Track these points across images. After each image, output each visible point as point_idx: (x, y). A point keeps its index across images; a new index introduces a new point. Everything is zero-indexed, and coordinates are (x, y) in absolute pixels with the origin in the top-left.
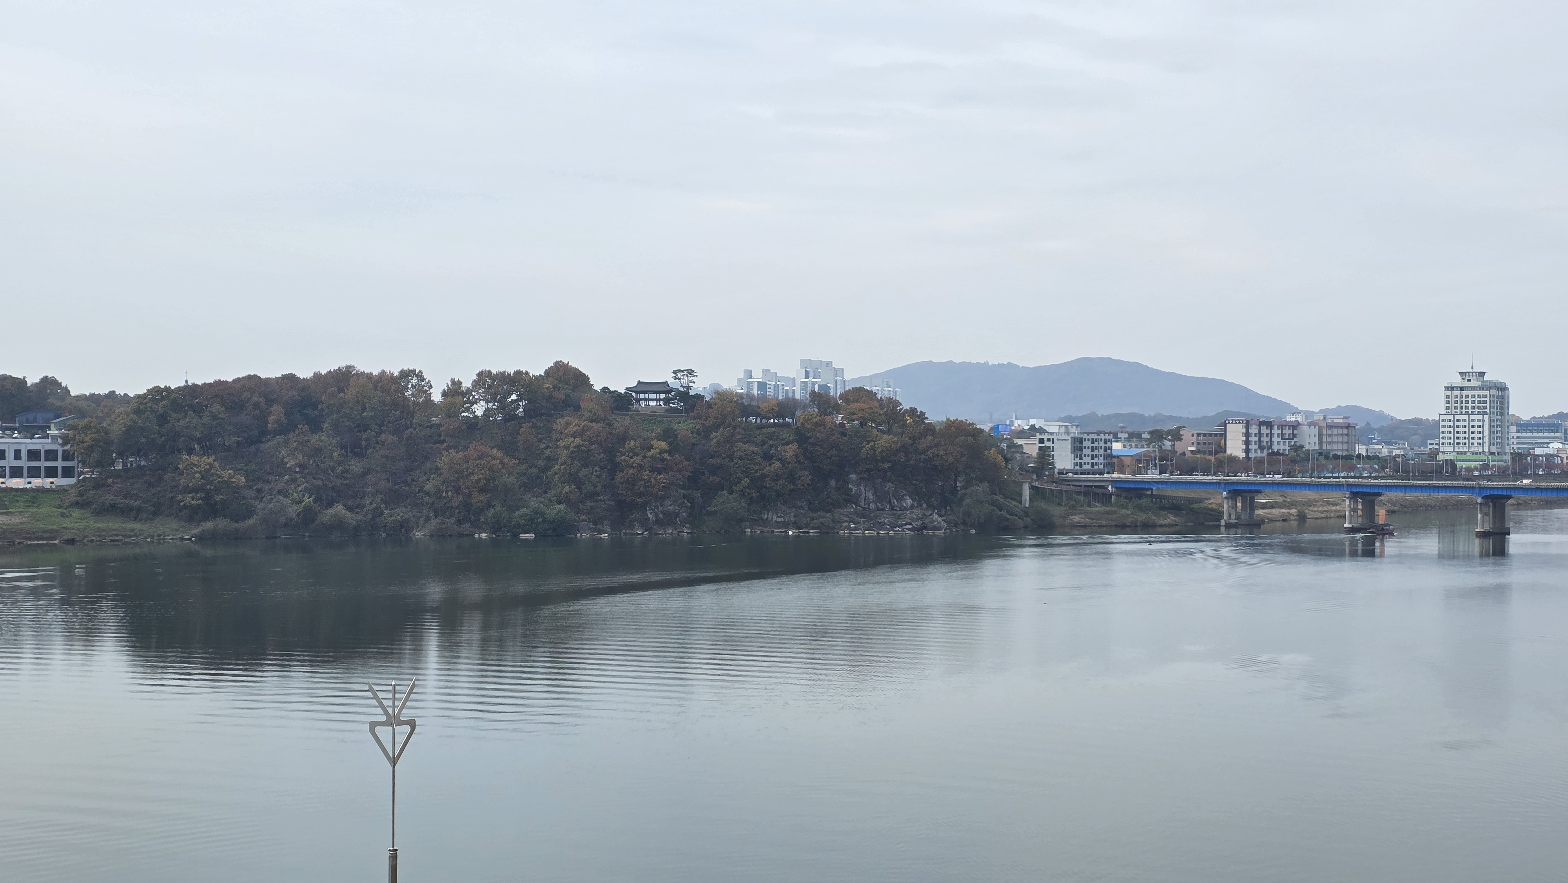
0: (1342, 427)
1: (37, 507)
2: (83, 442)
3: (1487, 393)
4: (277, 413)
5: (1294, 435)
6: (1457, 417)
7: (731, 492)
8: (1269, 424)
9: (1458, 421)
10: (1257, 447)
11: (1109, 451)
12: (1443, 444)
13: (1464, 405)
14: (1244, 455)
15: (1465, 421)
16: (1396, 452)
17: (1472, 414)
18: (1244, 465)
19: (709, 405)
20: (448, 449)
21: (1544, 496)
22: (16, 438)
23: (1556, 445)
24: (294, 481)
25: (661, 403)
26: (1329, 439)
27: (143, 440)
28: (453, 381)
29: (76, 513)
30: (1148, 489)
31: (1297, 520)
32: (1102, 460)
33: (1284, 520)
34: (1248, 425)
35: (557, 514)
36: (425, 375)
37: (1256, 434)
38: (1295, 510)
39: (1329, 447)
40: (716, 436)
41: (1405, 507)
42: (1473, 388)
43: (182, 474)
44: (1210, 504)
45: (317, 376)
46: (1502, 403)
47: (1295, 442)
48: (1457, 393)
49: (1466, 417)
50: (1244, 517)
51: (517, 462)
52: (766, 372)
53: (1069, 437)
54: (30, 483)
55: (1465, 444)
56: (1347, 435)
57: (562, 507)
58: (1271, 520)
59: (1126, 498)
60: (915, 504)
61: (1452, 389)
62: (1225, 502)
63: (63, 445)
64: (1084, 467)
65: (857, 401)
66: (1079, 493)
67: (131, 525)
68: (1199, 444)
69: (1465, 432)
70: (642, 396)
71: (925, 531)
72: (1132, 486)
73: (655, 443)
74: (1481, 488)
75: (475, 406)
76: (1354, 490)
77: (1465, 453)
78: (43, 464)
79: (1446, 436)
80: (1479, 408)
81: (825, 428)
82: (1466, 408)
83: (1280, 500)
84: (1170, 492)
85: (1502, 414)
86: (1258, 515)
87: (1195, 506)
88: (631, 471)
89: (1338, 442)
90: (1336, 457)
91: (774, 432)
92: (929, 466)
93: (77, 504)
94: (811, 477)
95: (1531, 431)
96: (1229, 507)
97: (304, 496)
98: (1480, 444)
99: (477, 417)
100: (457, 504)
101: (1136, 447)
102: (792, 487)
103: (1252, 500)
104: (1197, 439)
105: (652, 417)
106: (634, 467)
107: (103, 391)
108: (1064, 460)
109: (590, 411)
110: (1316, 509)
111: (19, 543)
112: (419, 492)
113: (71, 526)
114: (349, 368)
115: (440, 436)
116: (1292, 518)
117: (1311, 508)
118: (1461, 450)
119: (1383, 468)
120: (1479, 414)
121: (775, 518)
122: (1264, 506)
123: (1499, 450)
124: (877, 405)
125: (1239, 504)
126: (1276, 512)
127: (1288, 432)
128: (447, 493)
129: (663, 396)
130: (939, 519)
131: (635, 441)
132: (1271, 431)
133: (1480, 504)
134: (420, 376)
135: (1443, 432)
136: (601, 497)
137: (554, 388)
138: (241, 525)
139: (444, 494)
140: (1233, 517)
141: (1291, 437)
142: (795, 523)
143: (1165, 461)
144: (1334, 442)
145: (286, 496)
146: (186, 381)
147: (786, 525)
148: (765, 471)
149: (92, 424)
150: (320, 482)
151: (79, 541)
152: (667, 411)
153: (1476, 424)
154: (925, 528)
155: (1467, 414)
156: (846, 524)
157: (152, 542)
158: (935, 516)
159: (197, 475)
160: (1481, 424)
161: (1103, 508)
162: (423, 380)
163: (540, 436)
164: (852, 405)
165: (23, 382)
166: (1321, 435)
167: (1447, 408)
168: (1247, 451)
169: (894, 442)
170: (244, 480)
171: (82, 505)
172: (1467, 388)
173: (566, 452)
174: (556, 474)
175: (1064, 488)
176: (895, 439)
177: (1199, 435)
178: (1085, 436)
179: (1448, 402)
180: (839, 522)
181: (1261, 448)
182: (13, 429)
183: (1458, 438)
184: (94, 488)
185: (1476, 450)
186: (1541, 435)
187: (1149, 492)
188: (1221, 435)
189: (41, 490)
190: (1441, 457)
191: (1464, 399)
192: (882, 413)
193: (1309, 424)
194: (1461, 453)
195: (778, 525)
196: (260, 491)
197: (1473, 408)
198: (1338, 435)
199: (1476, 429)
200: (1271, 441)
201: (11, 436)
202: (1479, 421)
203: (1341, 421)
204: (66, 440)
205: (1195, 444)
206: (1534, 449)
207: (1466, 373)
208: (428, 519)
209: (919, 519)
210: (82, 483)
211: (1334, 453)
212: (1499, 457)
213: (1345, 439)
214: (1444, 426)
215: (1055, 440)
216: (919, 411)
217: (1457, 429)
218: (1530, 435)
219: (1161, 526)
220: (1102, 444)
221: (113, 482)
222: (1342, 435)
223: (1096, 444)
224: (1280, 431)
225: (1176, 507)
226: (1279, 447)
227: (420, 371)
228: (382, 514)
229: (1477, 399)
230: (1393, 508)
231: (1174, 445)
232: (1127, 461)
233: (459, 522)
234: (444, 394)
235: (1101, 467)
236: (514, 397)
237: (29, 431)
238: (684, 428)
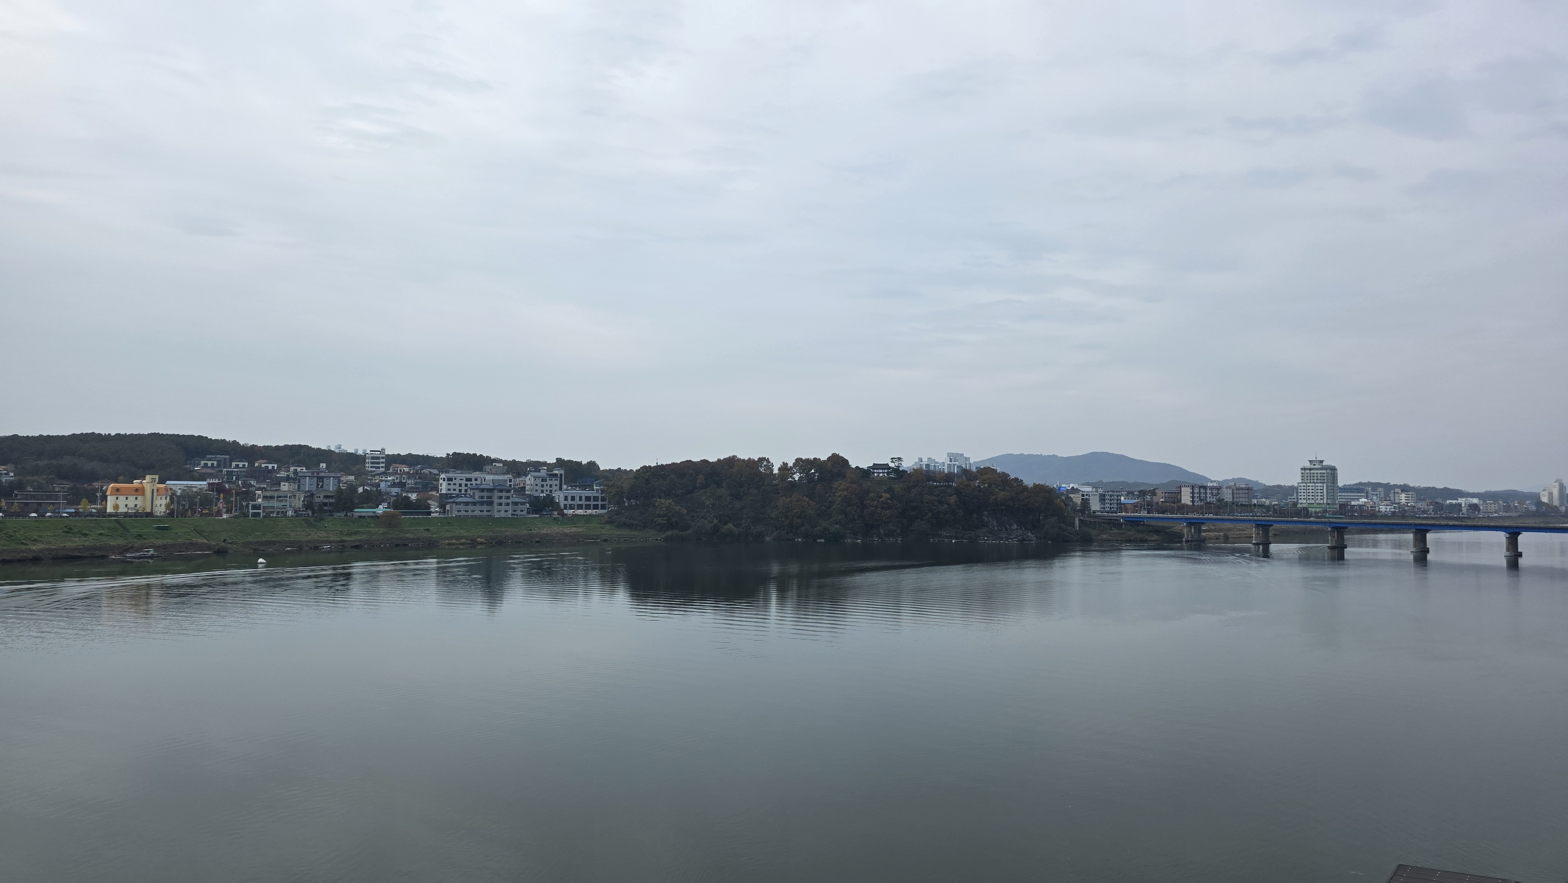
0: (1245, 489)
1: (590, 524)
2: (611, 493)
3: (1325, 471)
4: (700, 479)
5: (1219, 494)
6: (1308, 485)
7: (922, 520)
8: (1205, 488)
9: (1309, 486)
10: (1198, 500)
11: (1119, 501)
12: (1300, 499)
13: (1312, 478)
14: (1191, 504)
15: (1312, 486)
16: (1273, 503)
17: (1317, 483)
18: (1192, 509)
19: (910, 475)
20: (782, 496)
21: (1358, 527)
22: (577, 490)
23: (1363, 500)
24: (709, 512)
25: (886, 475)
26: (1238, 496)
27: (639, 492)
28: (783, 463)
29: (608, 527)
30: (1142, 521)
31: (1223, 539)
32: (1115, 505)
33: (1217, 539)
34: (1193, 488)
35: (836, 529)
36: (770, 460)
37: (1197, 493)
38: (1223, 533)
39: (1238, 500)
40: (914, 492)
41: (1282, 532)
42: (1317, 469)
43: (656, 508)
44: (1176, 529)
45: (719, 460)
46: (1334, 477)
47: (1219, 497)
48: (1308, 471)
49: (1313, 484)
50: (1196, 537)
51: (815, 503)
52: (929, 459)
53: (1098, 494)
54: (586, 512)
55: (1313, 499)
56: (1248, 493)
57: (838, 526)
58: (1210, 539)
59: (1131, 526)
60: (1019, 527)
61: (1304, 469)
62: (1185, 528)
63: (602, 494)
64: (1106, 509)
65: (987, 474)
66: (1105, 523)
67: (633, 533)
68: (1166, 498)
69: (1313, 493)
70: (876, 471)
71: (1024, 542)
72: (1134, 519)
73: (883, 494)
74: (1330, 523)
75: (794, 475)
76: (1257, 523)
77: (1313, 504)
78: (592, 503)
79: (1302, 495)
80: (1320, 480)
81: (970, 488)
82: (1313, 479)
83: (1213, 528)
84: (1153, 523)
85: (1333, 483)
86: (1203, 535)
87: (1168, 531)
88: (872, 509)
89: (1243, 497)
90: (1242, 505)
91: (944, 490)
92: (1025, 508)
93: (608, 522)
94: (963, 513)
95: (1347, 492)
96: (1187, 531)
97: (713, 519)
98: (1321, 499)
99: (796, 480)
100: (787, 524)
101: (1132, 499)
102: (954, 518)
103: (1200, 528)
104: (1165, 495)
105: (880, 482)
106: (873, 507)
107: (615, 468)
108: (1095, 505)
109: (851, 478)
110: (1233, 533)
111: (582, 541)
112: (768, 518)
113: (606, 533)
114: (734, 456)
115: (778, 490)
116: (1221, 537)
117: (1230, 532)
118: (1311, 502)
119: (1268, 511)
120: (1320, 483)
121: (945, 534)
122: (1205, 531)
123: (1332, 502)
124: (997, 476)
125: (1193, 530)
126: (1211, 534)
127: (1215, 492)
128: (781, 518)
129: (886, 471)
130: (1032, 536)
131: (873, 493)
132: (1206, 491)
133: (1330, 531)
134: (768, 461)
135: (1300, 492)
136: (857, 522)
137: (832, 466)
138: (684, 533)
139: (780, 519)
140: (1190, 537)
141: (1217, 494)
142: (955, 536)
143: (1150, 507)
144: (1241, 497)
145: (705, 519)
146: (657, 463)
147: (951, 537)
148: (939, 509)
149: (615, 484)
150: (721, 513)
151: (609, 540)
152: (888, 478)
153: (1319, 488)
154: (1024, 540)
155: (1313, 482)
156: (982, 537)
157: (643, 541)
158: (1030, 534)
159: (664, 509)
160: (1322, 488)
161: (1118, 531)
162: (769, 462)
163: (826, 491)
164: (984, 476)
165: (581, 463)
166: (1233, 493)
167: (1302, 479)
168: (1193, 501)
169: (1007, 495)
170: (686, 511)
171: (610, 523)
172: (1313, 469)
173: (839, 499)
174: (834, 510)
175: (1097, 520)
176: (1008, 494)
177: (1166, 493)
178: (1106, 493)
179: (1302, 477)
180: (978, 536)
181: (1201, 500)
182: (576, 486)
183: (1309, 496)
184: (616, 515)
185: (1319, 502)
186: (1353, 494)
187: (1142, 523)
188: (1178, 493)
189: (591, 515)
190: (1299, 506)
191: (1312, 475)
192: (1000, 480)
193: (1227, 488)
194: (1311, 504)
195: (947, 537)
196: (693, 516)
197: (1317, 479)
198: (1242, 493)
199: (1319, 491)
200: (1206, 497)
201: (575, 490)
202: (1321, 486)
203: (1244, 486)
204: (603, 491)
205: (1164, 498)
206: (1351, 502)
207: (1312, 461)
208: (772, 531)
209: (1021, 535)
210: (610, 512)
211: (1241, 503)
212: (1332, 506)
213: (1247, 495)
214: (1301, 489)
215: (1090, 495)
216: (1019, 479)
217: (1308, 491)
218: (1346, 494)
219: (1150, 541)
220: (1115, 497)
221: (625, 512)
222: (1245, 493)
223: (1112, 497)
224: (1211, 491)
225: (1157, 531)
226: (1210, 500)
227: (768, 458)
228: (750, 528)
229: (1319, 475)
230: (1275, 533)
231: (1152, 498)
232: (1129, 506)
233: (788, 533)
234: (779, 469)
235: (1115, 509)
236: (813, 471)
237: (583, 487)
238: (897, 487)
